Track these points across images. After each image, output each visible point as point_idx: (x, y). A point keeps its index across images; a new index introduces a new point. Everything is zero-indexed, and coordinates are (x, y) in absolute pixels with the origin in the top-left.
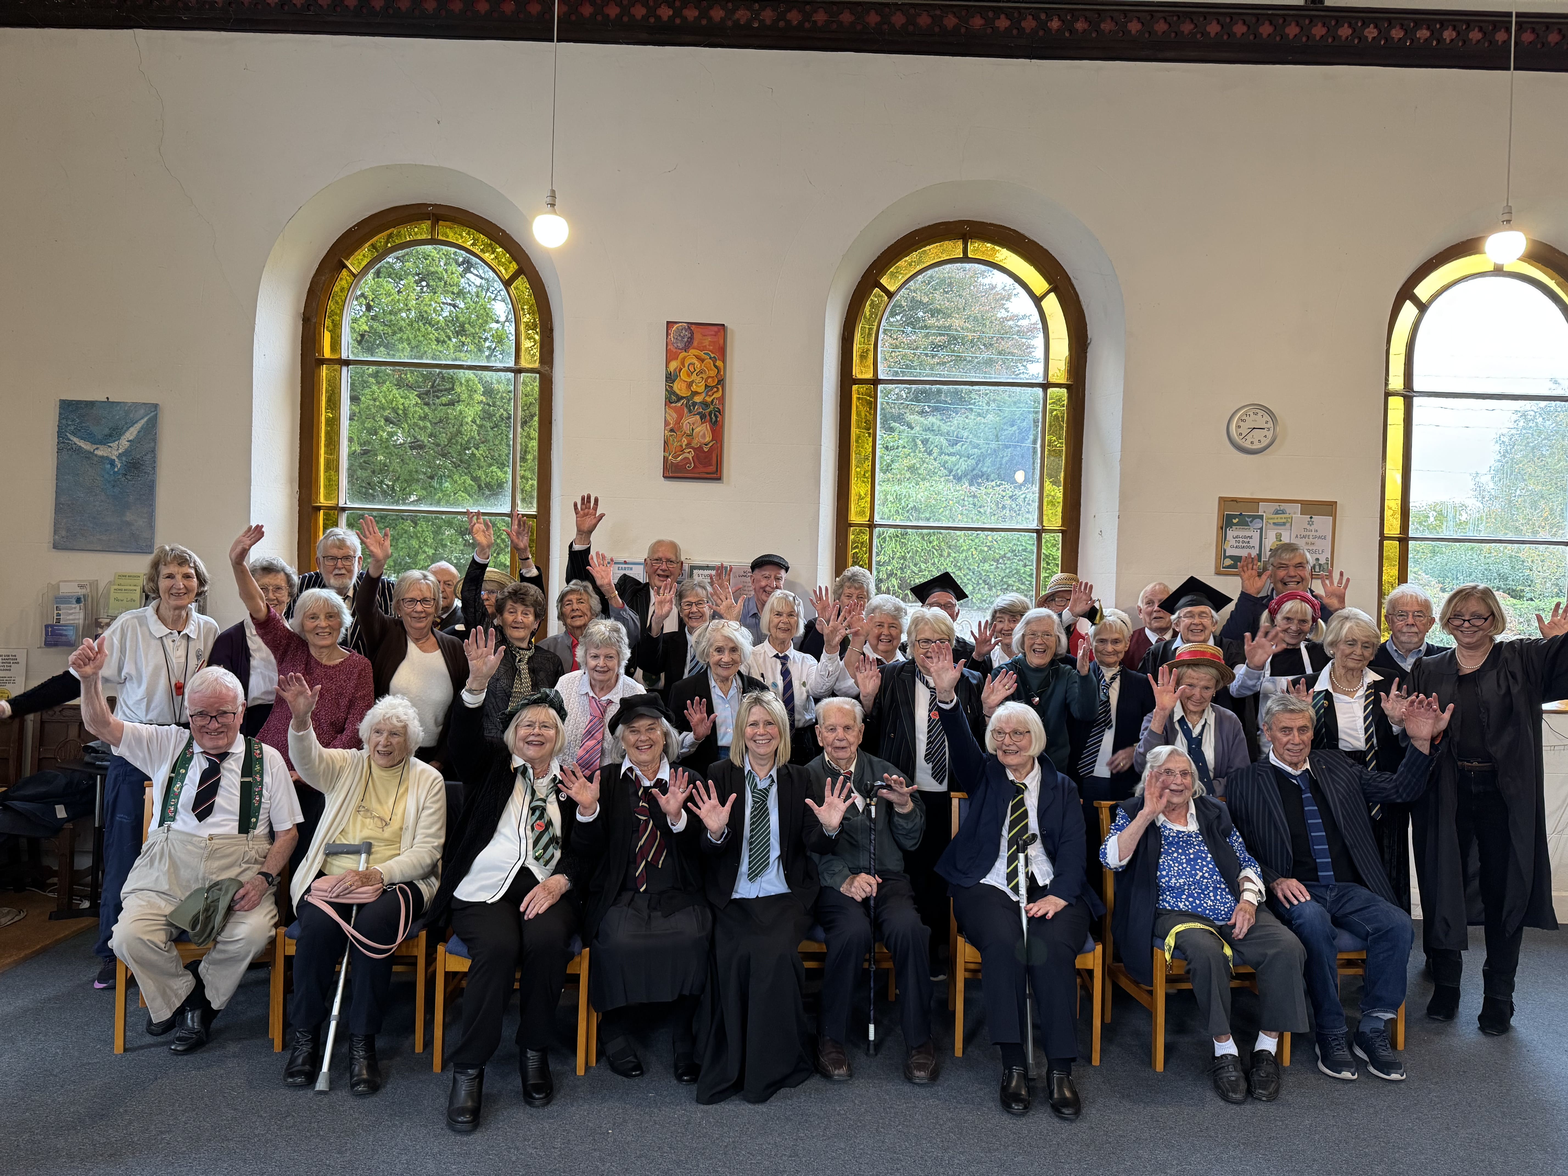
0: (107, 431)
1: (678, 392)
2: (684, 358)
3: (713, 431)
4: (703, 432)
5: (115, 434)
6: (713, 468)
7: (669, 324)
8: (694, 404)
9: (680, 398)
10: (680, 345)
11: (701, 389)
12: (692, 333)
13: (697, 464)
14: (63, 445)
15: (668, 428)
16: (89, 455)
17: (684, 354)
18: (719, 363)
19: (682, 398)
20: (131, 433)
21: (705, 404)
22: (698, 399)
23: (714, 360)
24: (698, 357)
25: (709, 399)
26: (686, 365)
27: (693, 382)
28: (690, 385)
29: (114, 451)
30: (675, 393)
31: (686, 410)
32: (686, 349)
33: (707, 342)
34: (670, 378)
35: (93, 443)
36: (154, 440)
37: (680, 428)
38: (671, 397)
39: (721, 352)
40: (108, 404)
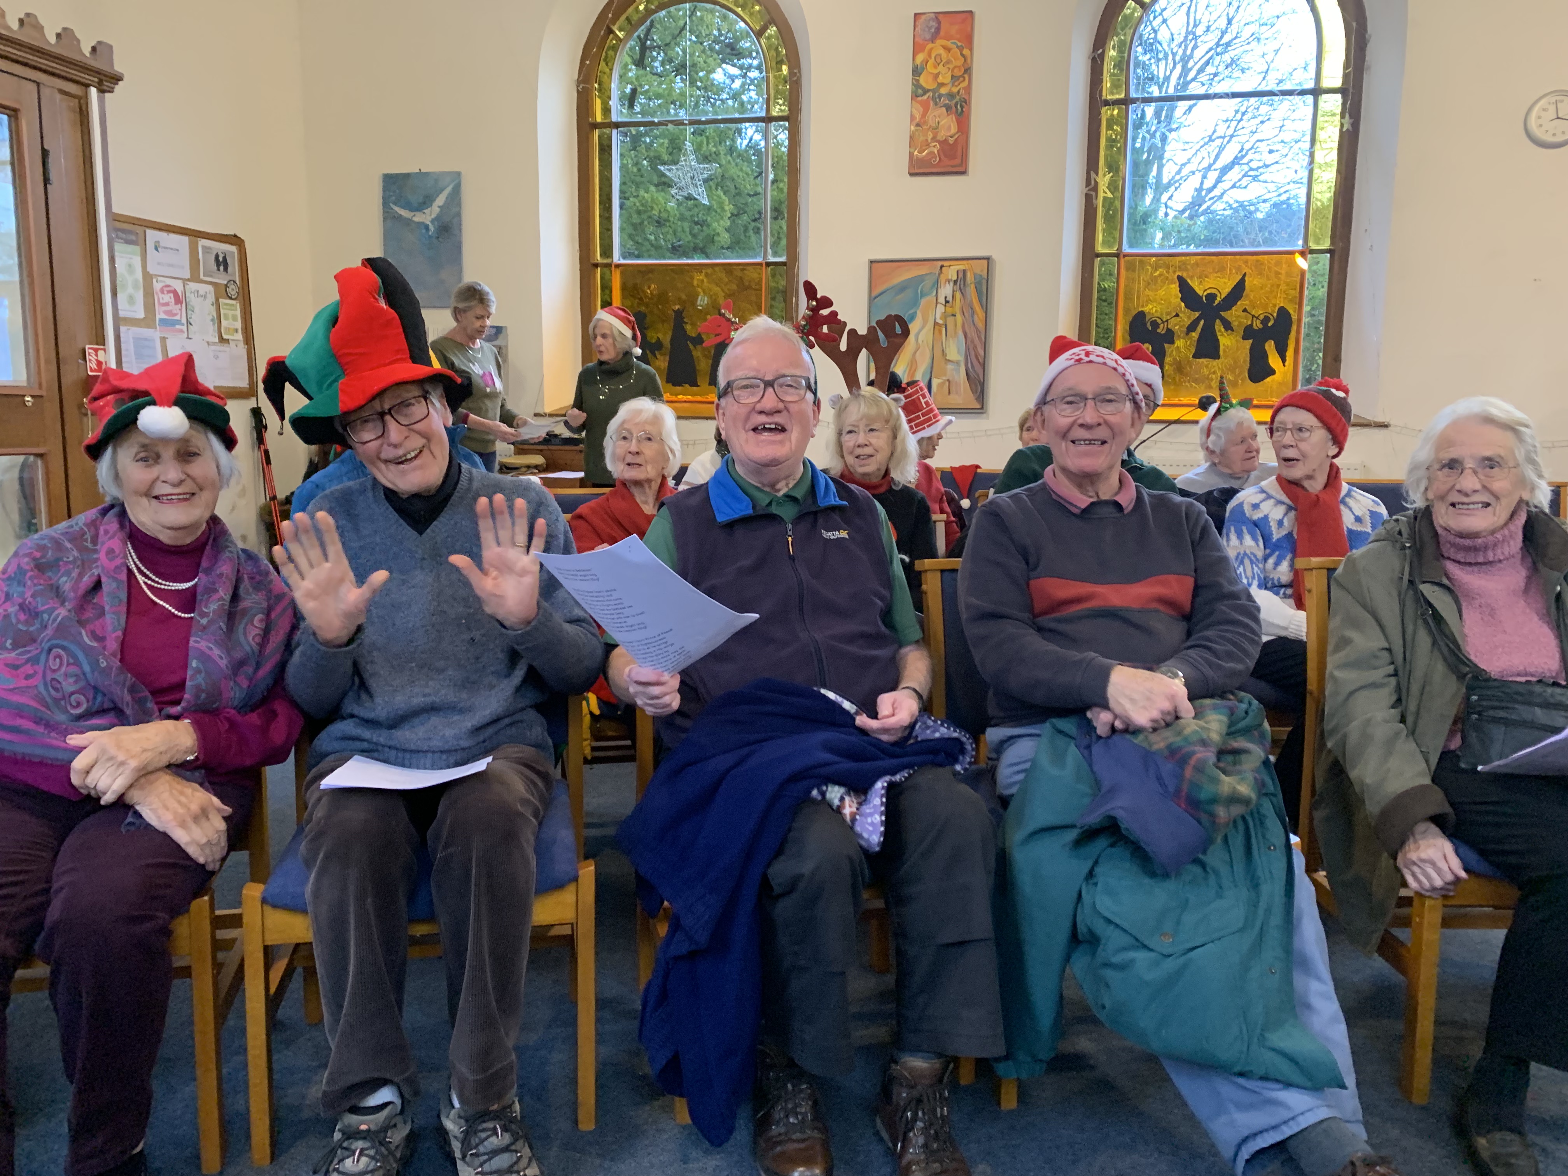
0: (421, 200)
1: (924, 85)
2: (931, 49)
3: (959, 123)
4: (948, 125)
5: (426, 202)
6: (958, 161)
7: (917, 16)
8: (940, 96)
9: (926, 91)
10: (928, 36)
11: (948, 79)
12: (939, 23)
13: (943, 157)
14: (388, 216)
15: (915, 123)
16: (408, 222)
17: (930, 45)
18: (966, 52)
19: (928, 91)
20: (440, 200)
21: (951, 96)
22: (943, 91)
23: (961, 49)
24: (944, 47)
25: (955, 90)
26: (933, 56)
27: (939, 73)
28: (936, 76)
29: (426, 217)
30: (921, 87)
31: (932, 103)
32: (933, 39)
33: (954, 30)
34: (917, 71)
35: (411, 210)
36: (459, 205)
37: (925, 123)
38: (918, 92)
39: (968, 40)
40: (422, 175)
